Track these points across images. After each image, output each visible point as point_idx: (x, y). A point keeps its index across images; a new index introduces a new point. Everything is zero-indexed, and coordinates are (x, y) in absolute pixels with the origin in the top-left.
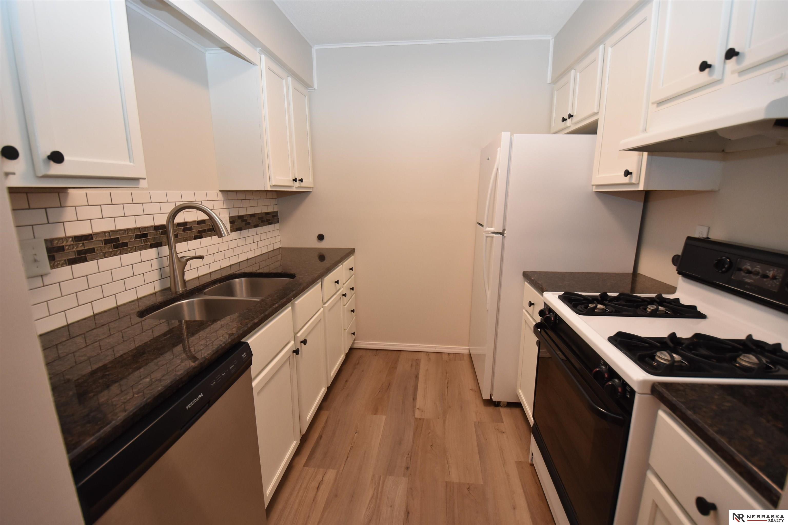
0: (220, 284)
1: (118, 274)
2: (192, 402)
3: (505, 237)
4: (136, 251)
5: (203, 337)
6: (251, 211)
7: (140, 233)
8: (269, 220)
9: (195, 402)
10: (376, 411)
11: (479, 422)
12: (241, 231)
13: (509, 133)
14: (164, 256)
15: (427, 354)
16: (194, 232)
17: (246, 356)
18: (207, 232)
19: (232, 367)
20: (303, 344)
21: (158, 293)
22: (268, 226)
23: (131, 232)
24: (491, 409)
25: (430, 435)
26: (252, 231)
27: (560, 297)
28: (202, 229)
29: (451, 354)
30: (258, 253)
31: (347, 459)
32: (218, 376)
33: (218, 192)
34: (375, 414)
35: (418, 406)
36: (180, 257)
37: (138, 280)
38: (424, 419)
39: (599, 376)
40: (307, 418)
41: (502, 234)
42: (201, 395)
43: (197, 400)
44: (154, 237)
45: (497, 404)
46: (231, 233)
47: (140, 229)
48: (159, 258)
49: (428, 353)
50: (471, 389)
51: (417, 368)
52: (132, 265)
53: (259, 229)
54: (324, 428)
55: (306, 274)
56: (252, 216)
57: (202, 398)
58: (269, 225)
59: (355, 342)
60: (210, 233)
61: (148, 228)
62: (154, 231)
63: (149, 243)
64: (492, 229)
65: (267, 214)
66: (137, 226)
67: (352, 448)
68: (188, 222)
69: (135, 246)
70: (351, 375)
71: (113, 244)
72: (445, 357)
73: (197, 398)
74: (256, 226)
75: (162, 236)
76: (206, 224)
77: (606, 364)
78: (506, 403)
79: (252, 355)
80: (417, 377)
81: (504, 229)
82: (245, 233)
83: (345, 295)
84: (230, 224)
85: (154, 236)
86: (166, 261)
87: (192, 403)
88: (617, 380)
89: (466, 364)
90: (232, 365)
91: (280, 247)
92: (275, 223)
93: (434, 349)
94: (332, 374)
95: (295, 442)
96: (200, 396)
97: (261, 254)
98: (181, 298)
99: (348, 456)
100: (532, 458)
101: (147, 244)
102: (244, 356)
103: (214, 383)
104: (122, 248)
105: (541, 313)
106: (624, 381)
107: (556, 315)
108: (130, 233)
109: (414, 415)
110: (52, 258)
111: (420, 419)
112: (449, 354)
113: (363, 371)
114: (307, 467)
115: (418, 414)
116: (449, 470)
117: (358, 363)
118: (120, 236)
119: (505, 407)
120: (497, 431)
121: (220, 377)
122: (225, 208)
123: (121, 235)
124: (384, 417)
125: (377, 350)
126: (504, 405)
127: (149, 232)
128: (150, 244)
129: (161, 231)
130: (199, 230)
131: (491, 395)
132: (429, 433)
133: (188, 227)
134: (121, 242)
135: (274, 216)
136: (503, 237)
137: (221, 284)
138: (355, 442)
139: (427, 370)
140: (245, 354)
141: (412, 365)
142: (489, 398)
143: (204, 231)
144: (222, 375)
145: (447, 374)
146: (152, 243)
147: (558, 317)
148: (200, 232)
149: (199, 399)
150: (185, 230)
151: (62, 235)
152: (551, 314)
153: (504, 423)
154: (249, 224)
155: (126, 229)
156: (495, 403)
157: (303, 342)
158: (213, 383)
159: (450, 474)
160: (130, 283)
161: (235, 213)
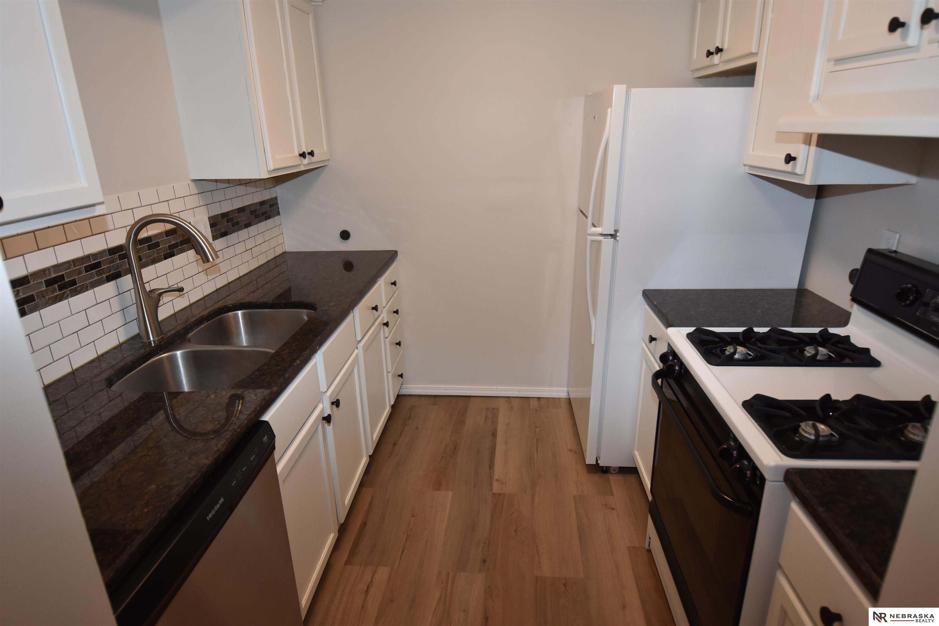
0: (207, 323)
1: (69, 326)
2: (213, 510)
3: (618, 241)
4: (87, 290)
5: (209, 418)
6: (238, 204)
7: (90, 263)
8: (265, 213)
9: (216, 510)
10: (438, 486)
11: (580, 496)
12: (227, 236)
13: (624, 86)
14: (125, 291)
15: (508, 400)
16: (163, 249)
17: (267, 439)
18: (181, 246)
19: (253, 457)
20: (334, 407)
21: (125, 344)
22: (265, 222)
23: (78, 264)
24: (596, 477)
25: (514, 515)
26: (243, 234)
27: (690, 336)
28: (173, 243)
29: (542, 399)
30: (254, 265)
31: (403, 552)
32: (238, 472)
33: (190, 182)
34: (438, 489)
35: (496, 477)
36: (149, 291)
37: (95, 331)
38: (504, 494)
39: (726, 454)
40: (346, 502)
41: (613, 236)
42: (222, 500)
43: (218, 507)
44: (110, 266)
45: (605, 470)
46: (214, 242)
47: (90, 257)
48: (120, 294)
49: (510, 398)
50: (570, 450)
51: (494, 422)
52: (85, 310)
53: (253, 229)
54: (368, 511)
55: (332, 304)
56: (241, 210)
57: (223, 503)
58: (265, 220)
59: (404, 386)
60: (185, 246)
61: (101, 253)
62: (109, 257)
63: (103, 275)
64: (599, 230)
65: (262, 203)
66: (86, 254)
67: (409, 537)
68: (153, 236)
69: (86, 282)
70: (401, 435)
71: (58, 285)
72: (534, 404)
73: (218, 505)
74: (248, 225)
75: (120, 262)
76: (178, 234)
77: (735, 439)
78: (618, 469)
79: (275, 436)
80: (494, 435)
81: (616, 230)
82: (233, 238)
83: (386, 324)
84: (211, 228)
85: (110, 264)
86: (131, 297)
87: (213, 512)
88: (746, 463)
89: (562, 413)
90: (253, 456)
91: (284, 251)
92: (275, 216)
93: (518, 393)
94: (374, 437)
95: (332, 534)
97: (257, 266)
98: (159, 351)
99: (404, 549)
100: (650, 542)
101: (102, 276)
102: (266, 440)
103: (235, 482)
104: (69, 289)
105: (663, 358)
106: (754, 463)
107: (682, 364)
108: (78, 266)
109: (492, 490)
111: (500, 494)
112: (539, 399)
113: (417, 428)
114: (350, 565)
115: (496, 488)
116: (539, 561)
117: (410, 418)
118: (65, 272)
119: (616, 473)
120: (605, 506)
121: (240, 474)
122: (201, 205)
123: (66, 270)
124: (450, 494)
125: (435, 396)
126: (615, 470)
127: (102, 259)
128: (106, 276)
129: (118, 255)
130: (168, 245)
131: (597, 458)
132: (512, 513)
133: (153, 242)
134: (66, 280)
135: (271, 206)
136: (614, 241)
137: (209, 322)
138: (412, 530)
139: (508, 424)
140: (266, 437)
141: (486, 418)
142: (595, 463)
143: (175, 246)
144: (243, 471)
145: (537, 429)
146: (108, 274)
147: (683, 366)
148: (172, 247)
149: (220, 506)
150: (150, 248)
152: (676, 361)
153: (614, 496)
154: (237, 223)
155: (71, 261)
156: (603, 469)
157: (335, 404)
158: (233, 483)
159: (540, 567)
160: (86, 336)
161: (217, 210)
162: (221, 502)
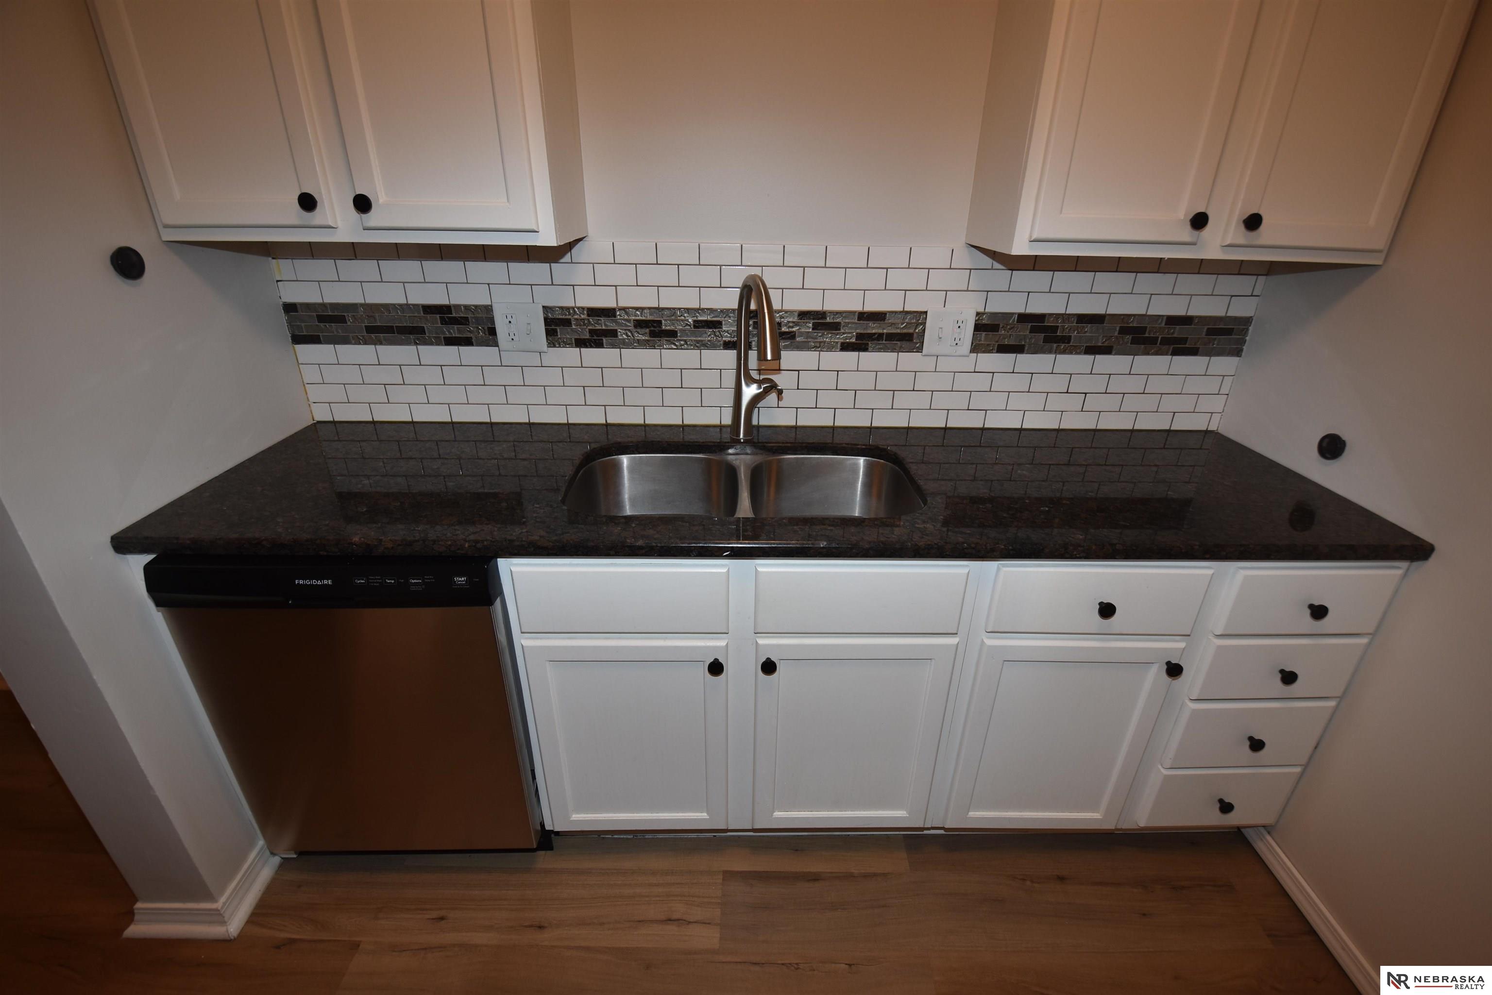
2: (308, 580)
4: (692, 348)
7: (705, 319)
12: (1018, 355)
16: (844, 335)
17: (463, 583)
18: (886, 341)
23: (687, 315)
28: (871, 331)
42: (330, 582)
43: (316, 584)
46: (968, 354)
52: (681, 369)
53: (1112, 361)
60: (896, 344)
61: (725, 313)
66: (703, 306)
68: (831, 312)
69: (692, 339)
71: (649, 330)
73: (319, 581)
74: (1099, 350)
87: (308, 582)
95: (704, 815)
96: (326, 582)
101: (718, 340)
104: (666, 339)
108: (685, 317)
110: (550, 333)
118: (665, 319)
122: (970, 289)
123: (667, 317)
127: (725, 319)
128: (724, 341)
130: (861, 332)
133: (828, 321)
134: (664, 328)
143: (873, 337)
146: (728, 340)
148: (865, 337)
149: (320, 585)
150: (818, 326)
151: (570, 303)
154: (1065, 339)
155: (678, 309)
162: (327, 583)
